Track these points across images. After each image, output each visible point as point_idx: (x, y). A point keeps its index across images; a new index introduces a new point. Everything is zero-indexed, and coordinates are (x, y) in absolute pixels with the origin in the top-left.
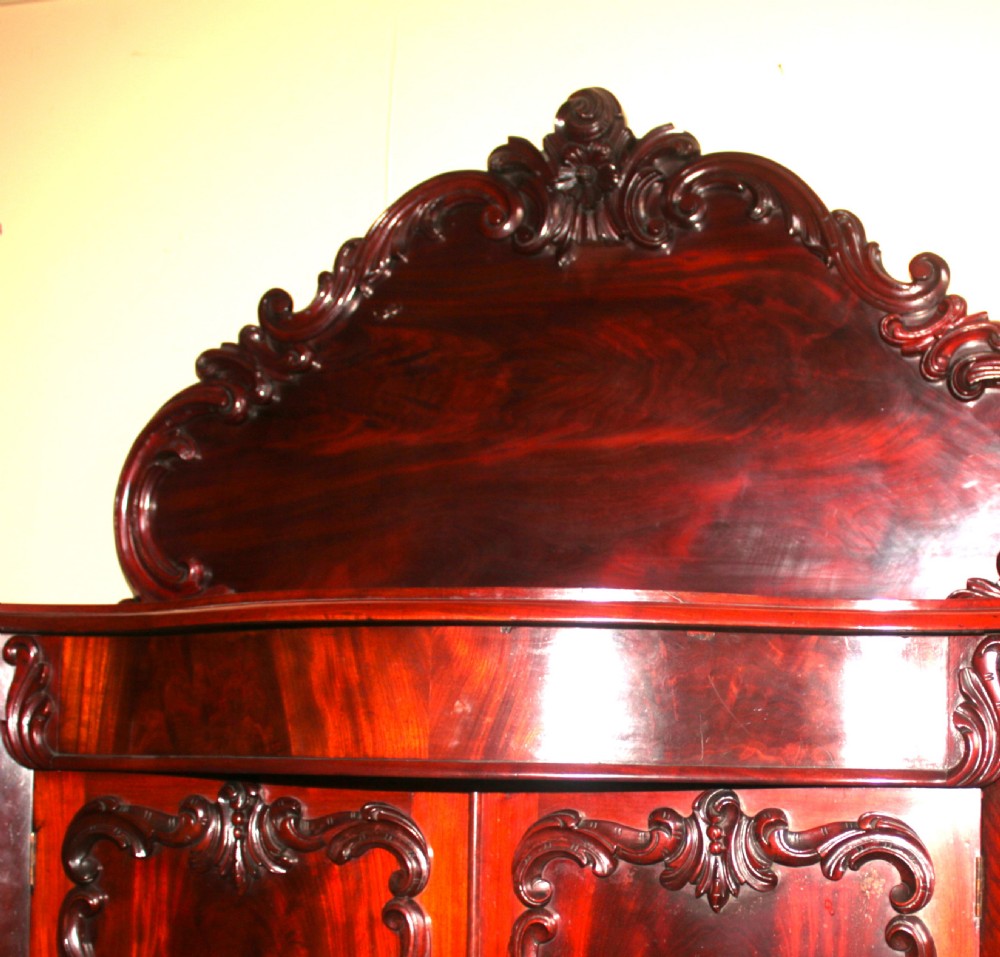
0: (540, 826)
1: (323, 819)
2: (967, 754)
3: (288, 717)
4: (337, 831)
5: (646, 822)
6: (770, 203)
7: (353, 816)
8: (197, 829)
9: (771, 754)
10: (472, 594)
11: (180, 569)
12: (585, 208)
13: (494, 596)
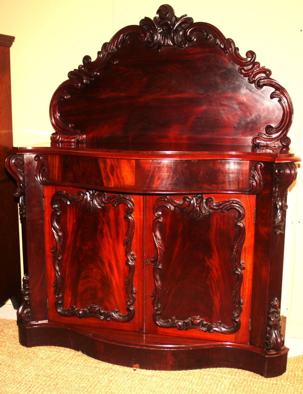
0: (159, 200)
1: (110, 197)
2: (253, 188)
3: (103, 178)
4: (113, 200)
5: (182, 199)
6: (211, 35)
7: (117, 196)
8: (82, 198)
9: (209, 187)
10: (144, 152)
11: (67, 126)
12: (165, 37)
13: (149, 153)
